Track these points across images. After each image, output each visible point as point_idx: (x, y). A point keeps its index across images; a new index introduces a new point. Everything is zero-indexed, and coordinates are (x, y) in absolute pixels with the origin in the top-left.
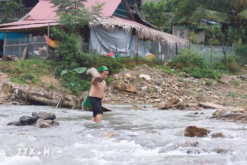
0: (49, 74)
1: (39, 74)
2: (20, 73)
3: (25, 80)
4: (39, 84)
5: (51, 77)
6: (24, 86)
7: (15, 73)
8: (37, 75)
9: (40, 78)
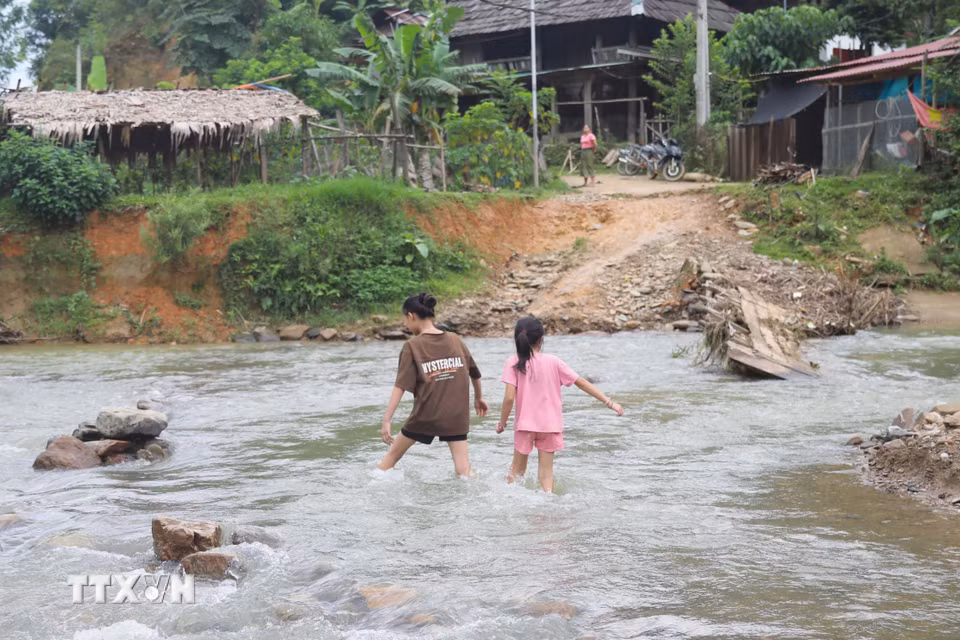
0: (900, 220)
1: (860, 224)
2: (798, 221)
3: (800, 244)
4: (845, 257)
5: (902, 231)
6: (785, 264)
7: (780, 223)
8: (854, 225)
9: (860, 238)
